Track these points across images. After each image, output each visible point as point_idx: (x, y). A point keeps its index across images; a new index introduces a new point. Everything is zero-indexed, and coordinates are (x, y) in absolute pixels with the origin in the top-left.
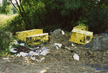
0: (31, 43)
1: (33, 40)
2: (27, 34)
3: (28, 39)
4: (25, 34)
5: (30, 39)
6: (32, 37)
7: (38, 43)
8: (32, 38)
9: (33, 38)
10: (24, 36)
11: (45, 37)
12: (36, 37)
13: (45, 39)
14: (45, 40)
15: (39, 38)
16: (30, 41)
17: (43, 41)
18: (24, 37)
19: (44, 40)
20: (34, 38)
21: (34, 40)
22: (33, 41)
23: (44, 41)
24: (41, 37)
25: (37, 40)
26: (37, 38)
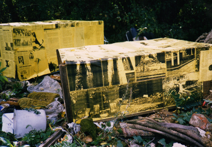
0: (97, 107)
1: (116, 80)
2: (37, 42)
3: (73, 74)
4: (23, 39)
5: (90, 75)
6: (105, 62)
7: (146, 102)
8: (110, 66)
9: (115, 69)
10: (21, 49)
11: (194, 62)
12: (138, 58)
13: (192, 77)
14: (189, 83)
15: (157, 69)
16: (92, 91)
17: (178, 89)
18: (18, 55)
19: (183, 81)
20: (121, 66)
21: (124, 81)
22: (117, 88)
23: (182, 90)
24: (169, 62)
25: (140, 85)
26: (140, 68)
